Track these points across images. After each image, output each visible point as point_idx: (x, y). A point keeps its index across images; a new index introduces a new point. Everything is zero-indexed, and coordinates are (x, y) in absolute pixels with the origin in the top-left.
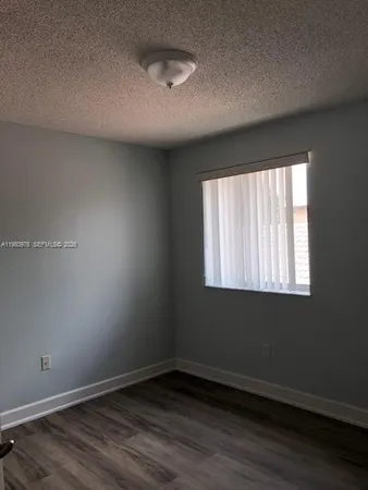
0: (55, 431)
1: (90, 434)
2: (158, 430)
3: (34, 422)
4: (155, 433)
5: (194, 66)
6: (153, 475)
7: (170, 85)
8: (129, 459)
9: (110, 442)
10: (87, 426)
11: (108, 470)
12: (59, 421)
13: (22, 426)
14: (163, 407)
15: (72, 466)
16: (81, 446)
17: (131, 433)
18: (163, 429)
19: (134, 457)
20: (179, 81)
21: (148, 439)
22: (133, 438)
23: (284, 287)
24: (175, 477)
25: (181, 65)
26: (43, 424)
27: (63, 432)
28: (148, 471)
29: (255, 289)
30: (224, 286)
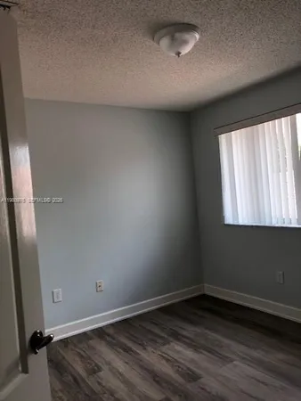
0: (108, 339)
1: (135, 342)
2: (187, 341)
3: (93, 331)
4: (185, 343)
5: (197, 36)
6: (182, 375)
7: (178, 54)
8: (164, 362)
9: (149, 349)
10: (132, 335)
11: (146, 369)
12: (111, 331)
13: (85, 333)
14: (192, 322)
15: (120, 364)
16: (127, 350)
17: (166, 342)
18: (192, 341)
19: (168, 360)
20: (186, 50)
21: (178, 347)
22: (167, 346)
23: (293, 222)
24: (200, 378)
25: (187, 36)
26: (100, 333)
27: (114, 339)
28: (178, 372)
29: (267, 224)
30: (241, 223)
